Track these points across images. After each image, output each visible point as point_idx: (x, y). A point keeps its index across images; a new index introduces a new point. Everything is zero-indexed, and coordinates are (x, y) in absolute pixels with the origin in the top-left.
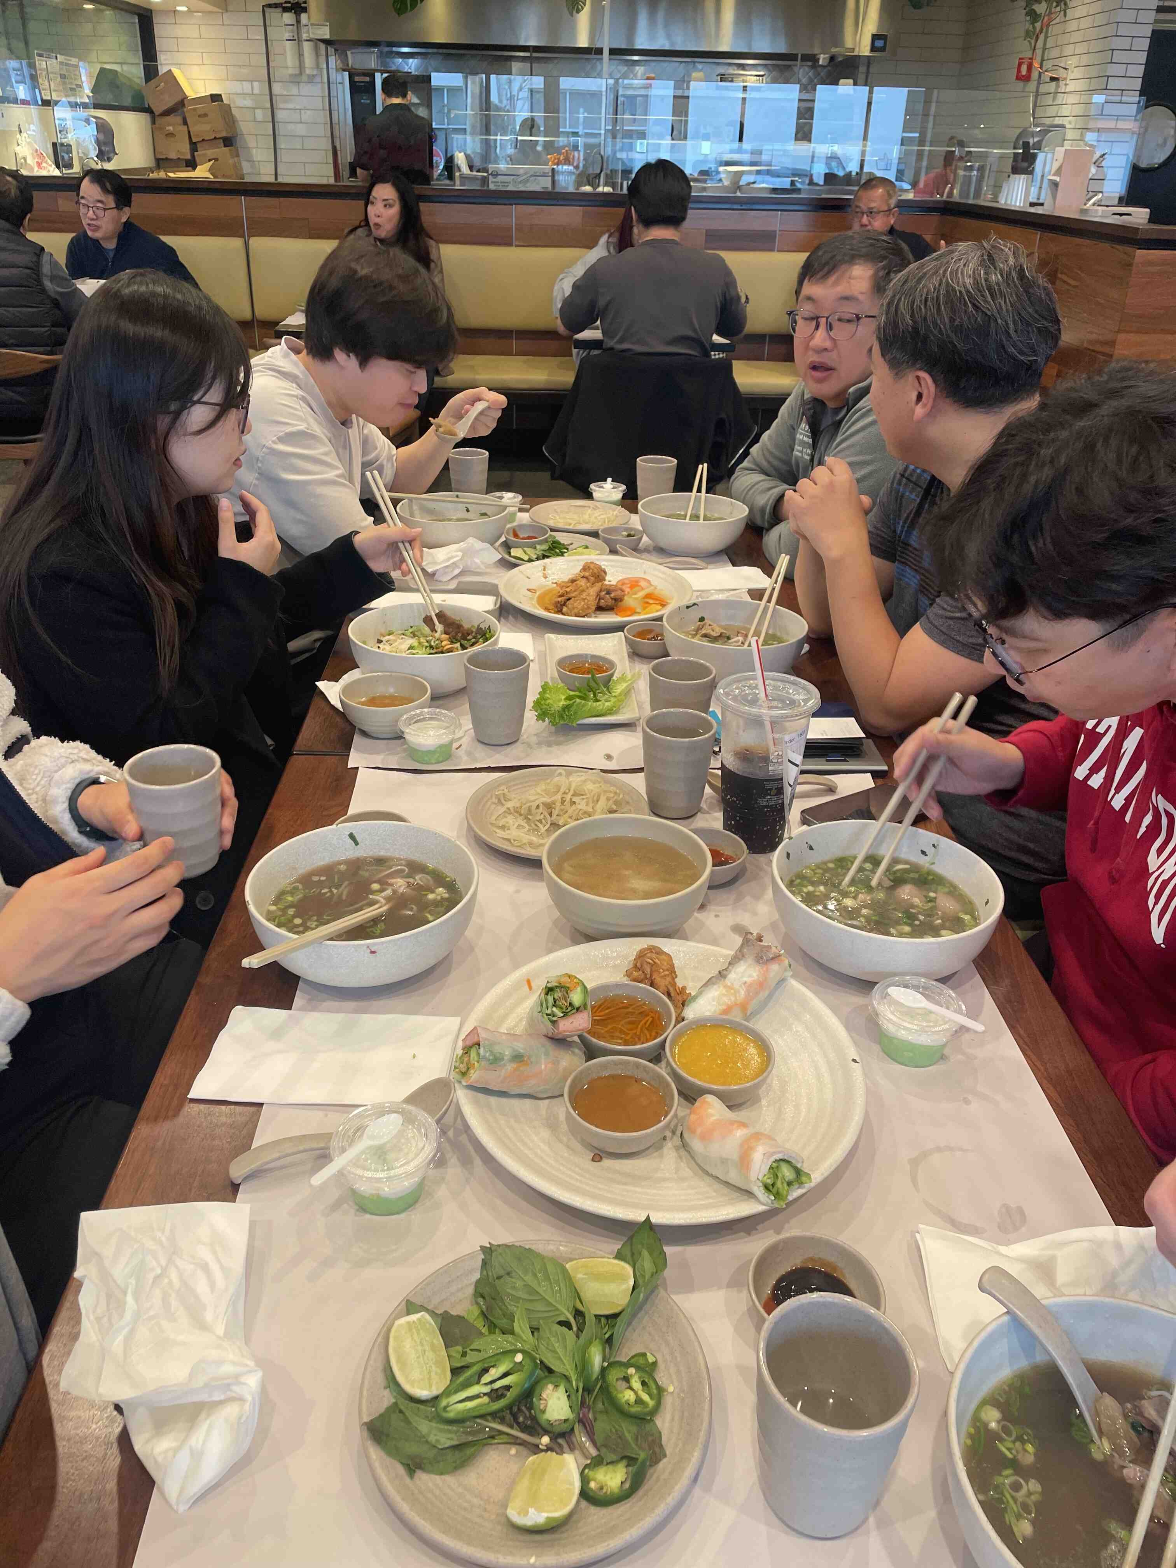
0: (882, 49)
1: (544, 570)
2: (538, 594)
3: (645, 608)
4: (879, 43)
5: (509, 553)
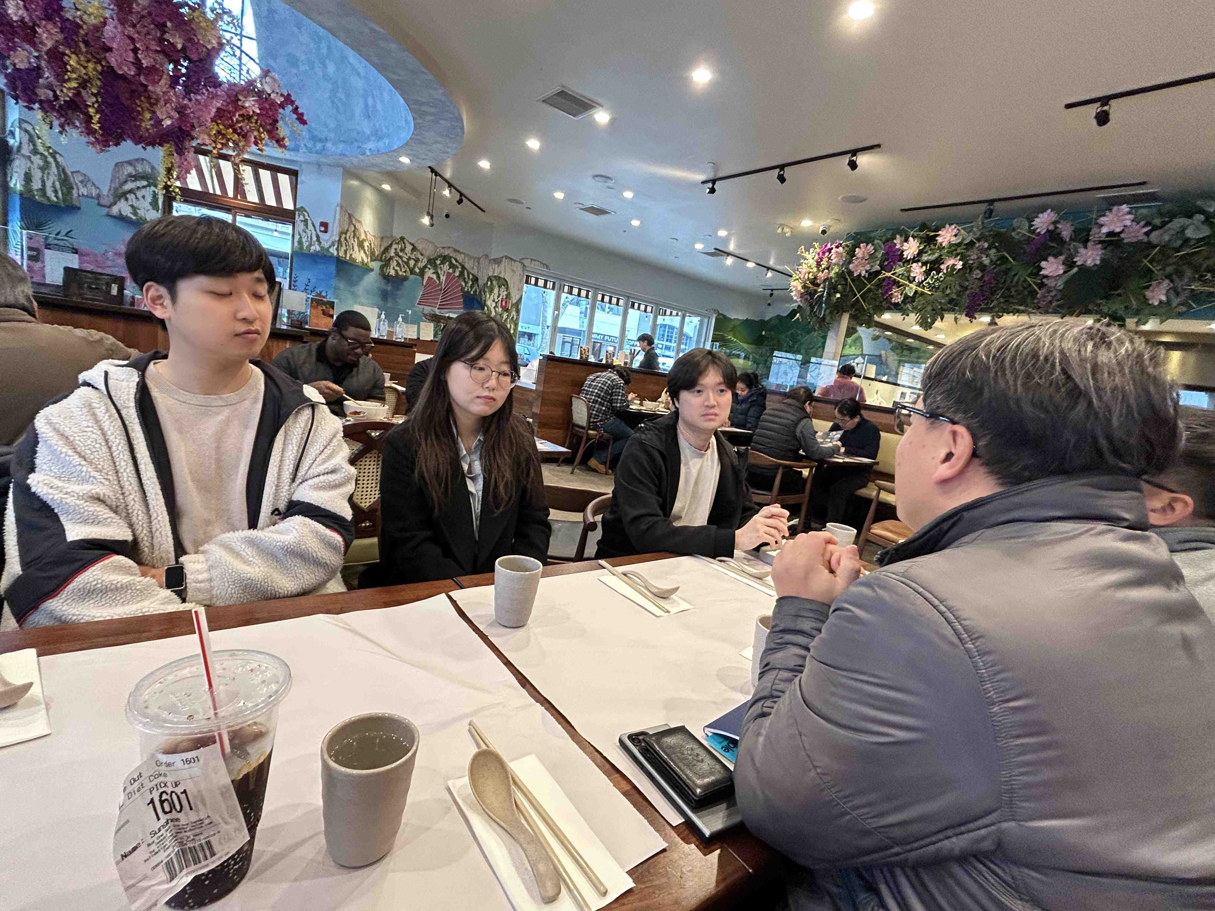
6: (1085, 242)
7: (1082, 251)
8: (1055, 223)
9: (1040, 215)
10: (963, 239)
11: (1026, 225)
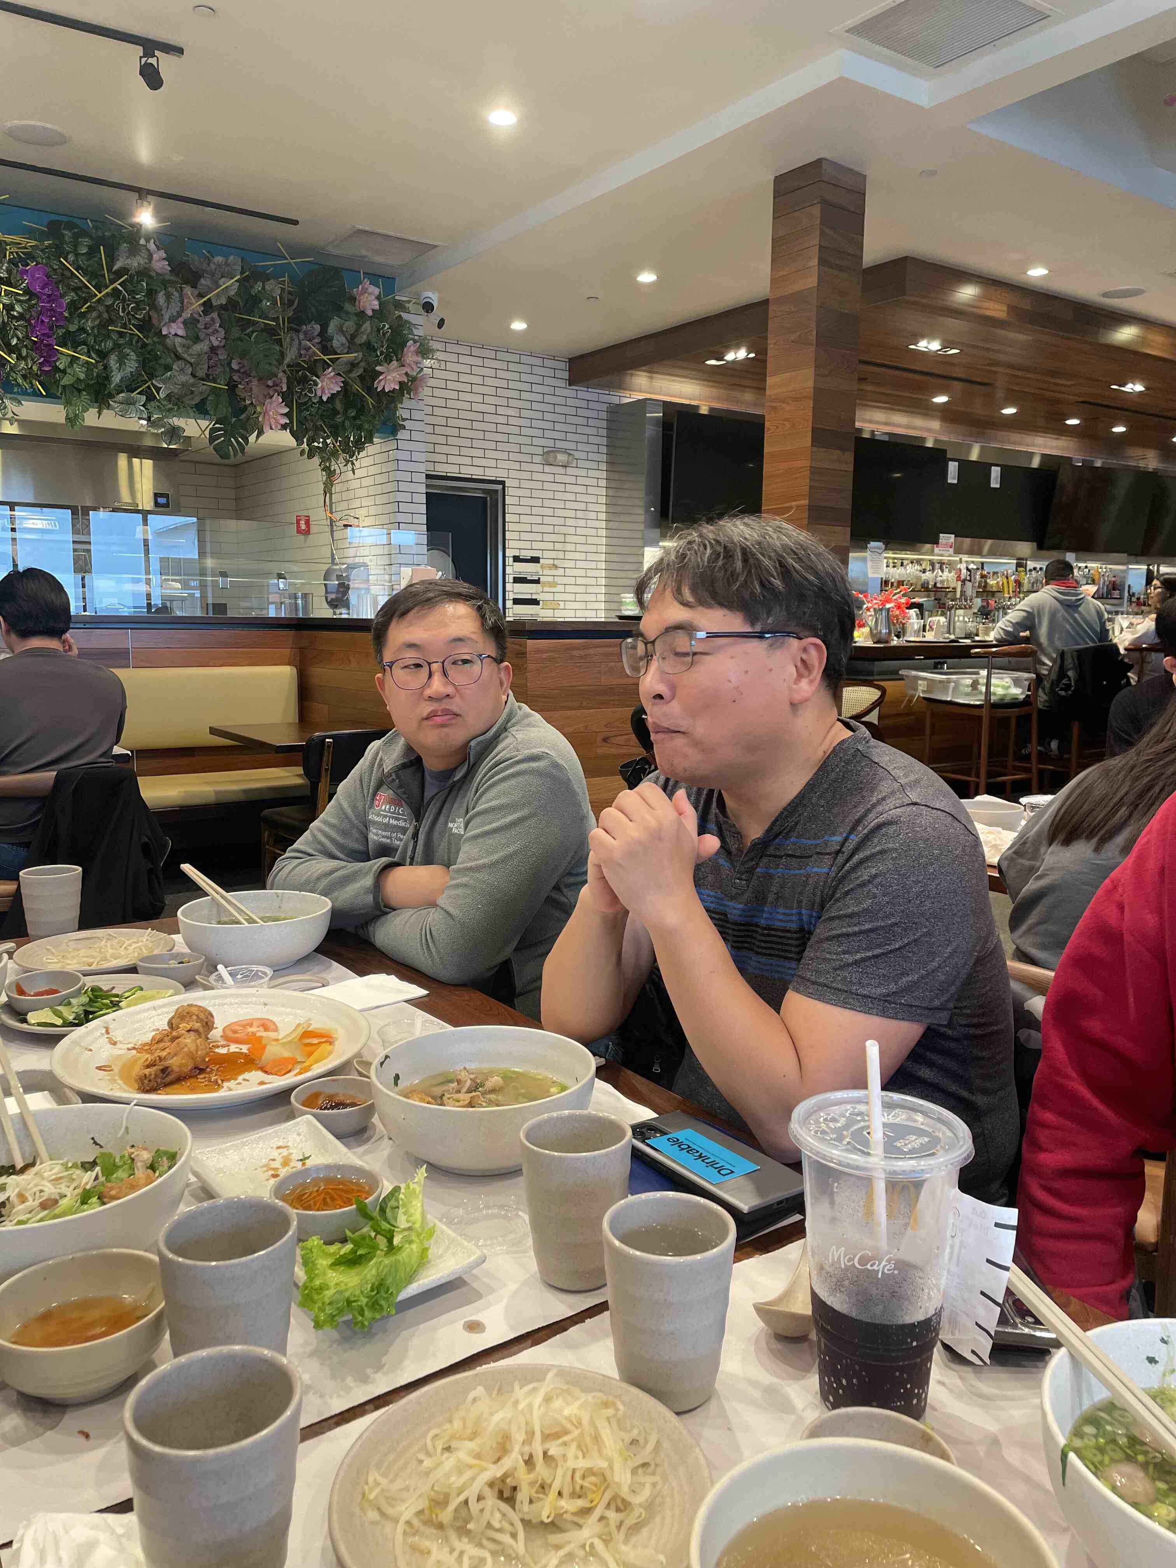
0: (167, 505)
1: (107, 1032)
2: (116, 1070)
3: (310, 1054)
4: (162, 500)
5: (25, 1021)
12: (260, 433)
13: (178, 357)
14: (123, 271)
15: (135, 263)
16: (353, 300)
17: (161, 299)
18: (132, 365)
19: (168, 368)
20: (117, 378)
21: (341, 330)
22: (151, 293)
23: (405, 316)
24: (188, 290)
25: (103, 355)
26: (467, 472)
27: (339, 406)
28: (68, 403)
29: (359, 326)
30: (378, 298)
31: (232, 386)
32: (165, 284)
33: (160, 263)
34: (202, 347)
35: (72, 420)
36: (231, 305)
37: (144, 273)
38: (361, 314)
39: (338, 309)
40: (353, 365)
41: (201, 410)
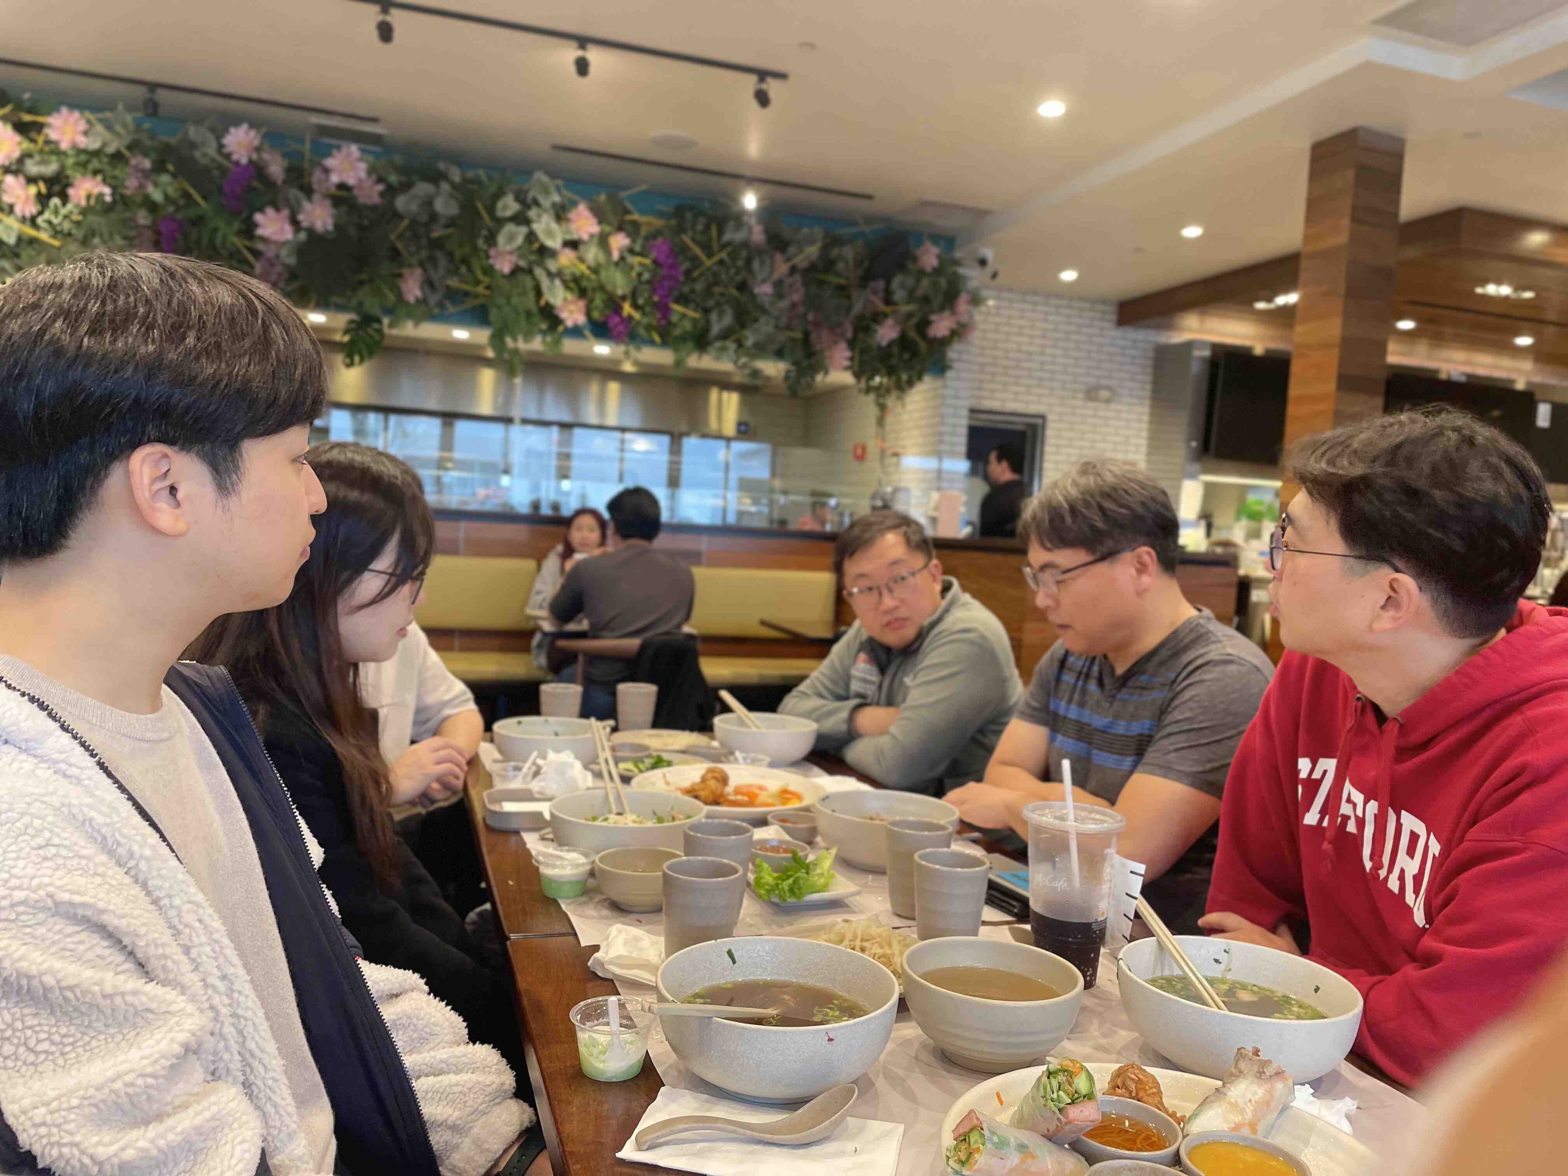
0: (747, 433)
1: (666, 775)
3: (785, 800)
4: (743, 428)
6: (308, 191)
7: (306, 205)
8: (258, 150)
9: (232, 130)
10: (104, 145)
11: (213, 144)
12: (826, 372)
13: (765, 311)
14: (728, 244)
15: (739, 236)
16: (915, 259)
17: (756, 265)
18: (728, 319)
19: (756, 320)
20: (715, 330)
21: (902, 286)
22: (749, 261)
23: (962, 271)
24: (779, 257)
25: (706, 311)
26: (1012, 406)
27: (895, 350)
28: (676, 350)
29: (918, 281)
30: (939, 257)
31: (807, 335)
32: (760, 252)
33: (758, 235)
34: (784, 304)
35: (678, 363)
36: (813, 268)
37: (745, 244)
38: (921, 273)
39: (901, 268)
40: (909, 316)
41: (779, 354)
